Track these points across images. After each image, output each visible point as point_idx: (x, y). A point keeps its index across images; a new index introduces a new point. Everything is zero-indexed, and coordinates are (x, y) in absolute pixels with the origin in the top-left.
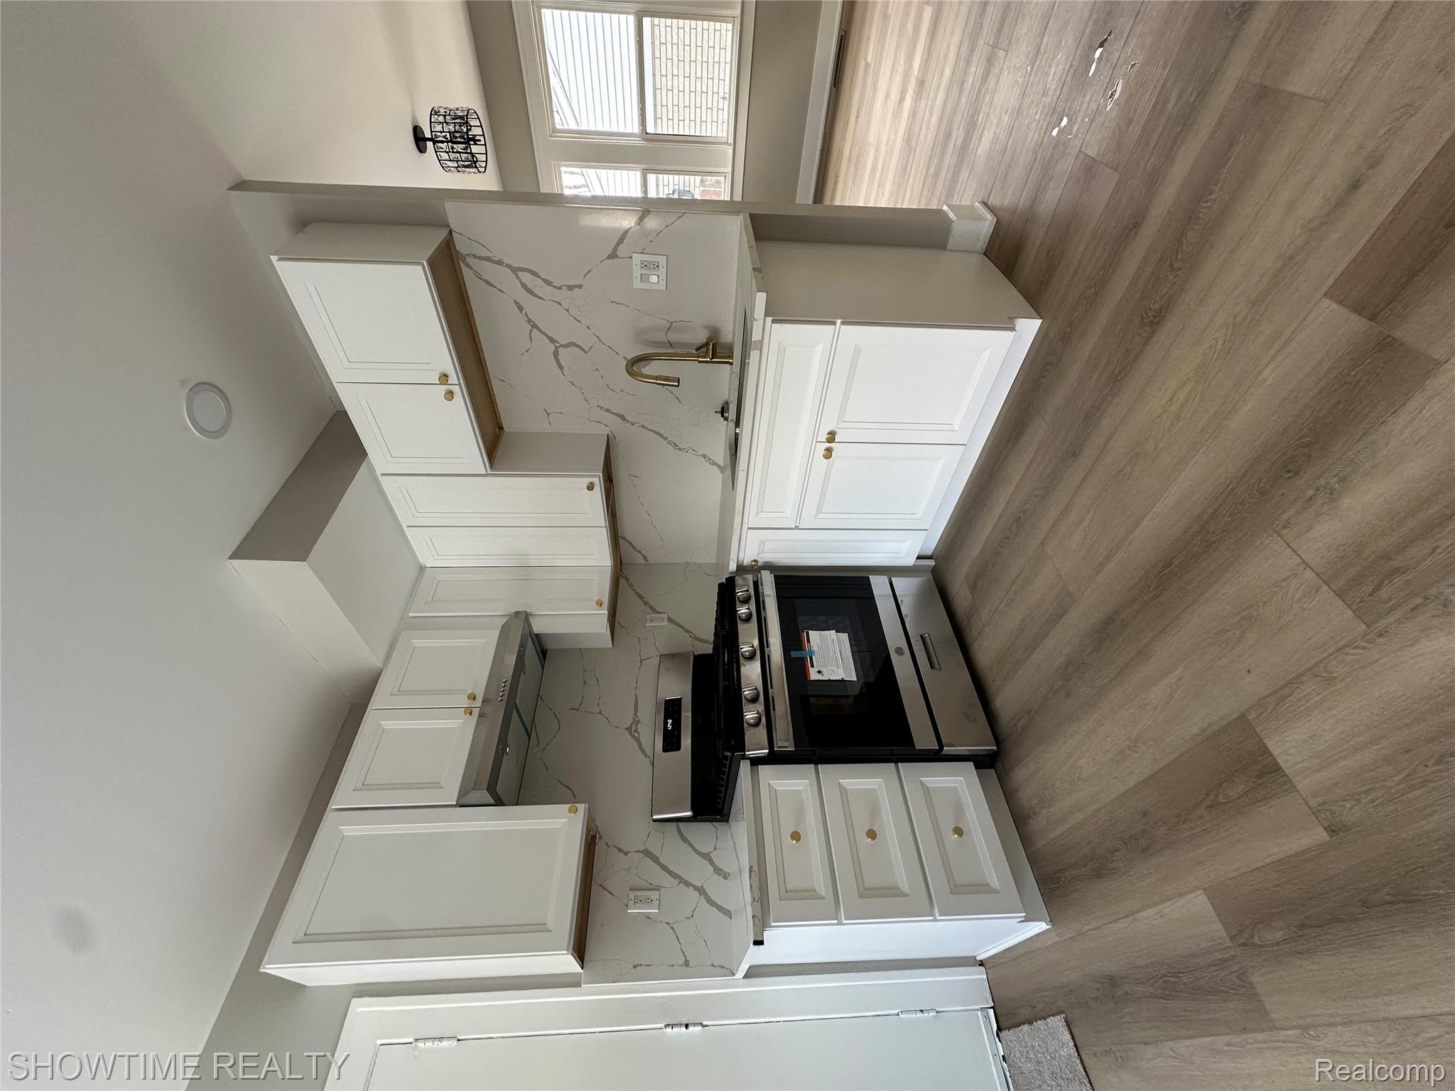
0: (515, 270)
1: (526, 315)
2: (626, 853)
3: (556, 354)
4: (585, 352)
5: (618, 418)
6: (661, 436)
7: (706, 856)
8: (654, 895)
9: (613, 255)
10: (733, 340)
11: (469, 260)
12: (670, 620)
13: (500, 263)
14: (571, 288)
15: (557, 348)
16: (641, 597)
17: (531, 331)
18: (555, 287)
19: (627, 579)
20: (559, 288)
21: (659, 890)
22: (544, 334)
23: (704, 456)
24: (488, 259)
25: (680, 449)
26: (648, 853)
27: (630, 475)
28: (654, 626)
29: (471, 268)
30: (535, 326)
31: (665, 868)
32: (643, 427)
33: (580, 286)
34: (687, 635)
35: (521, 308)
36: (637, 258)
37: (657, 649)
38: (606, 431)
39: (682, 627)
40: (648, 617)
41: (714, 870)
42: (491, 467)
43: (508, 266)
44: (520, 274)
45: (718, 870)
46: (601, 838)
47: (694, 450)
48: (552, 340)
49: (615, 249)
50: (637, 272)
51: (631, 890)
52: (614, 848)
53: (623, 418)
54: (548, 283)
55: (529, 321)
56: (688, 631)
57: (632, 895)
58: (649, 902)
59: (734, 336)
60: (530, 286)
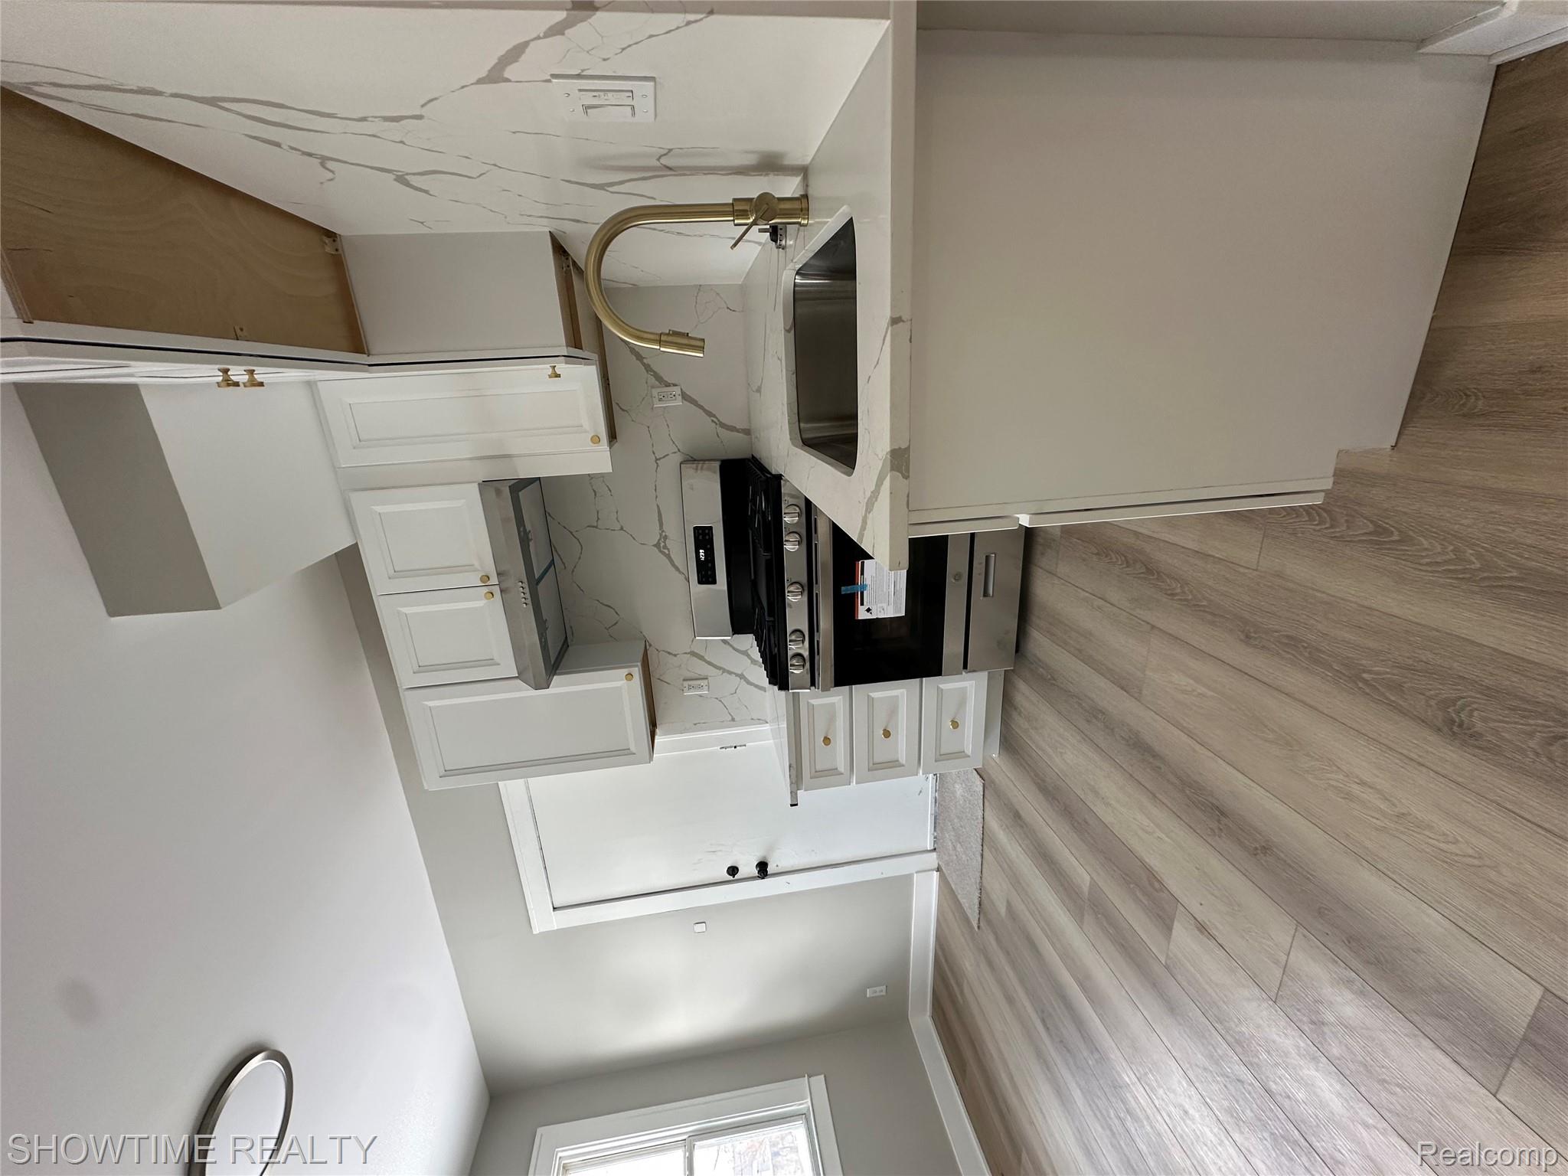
2: (675, 655)
8: (703, 683)
12: (684, 397)
21: (707, 679)
26: (693, 654)
28: (665, 408)
31: (709, 663)
34: (709, 419)
37: (674, 443)
39: (701, 407)
46: (650, 645)
51: (684, 680)
52: (664, 652)
56: (709, 414)
57: (686, 684)
58: (701, 687)
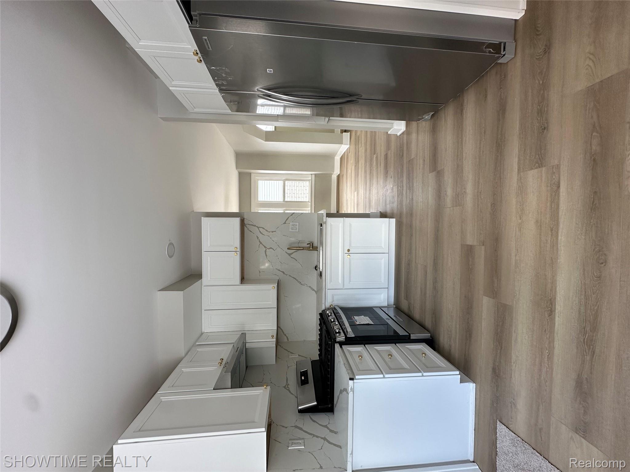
0: (258, 228)
1: (259, 240)
2: (286, 428)
3: (266, 251)
4: (274, 250)
5: (282, 273)
6: (296, 279)
7: (326, 426)
8: (301, 441)
9: (285, 223)
10: (317, 245)
11: (247, 225)
12: (299, 355)
13: (255, 226)
14: (272, 232)
15: (266, 249)
16: (286, 350)
17: (260, 244)
18: (268, 232)
19: (280, 346)
20: (270, 232)
21: (303, 439)
22: (263, 245)
23: (310, 287)
24: (252, 225)
25: (302, 284)
26: (296, 427)
27: (284, 296)
28: (293, 357)
29: (247, 227)
30: (261, 243)
31: (306, 432)
32: (290, 276)
33: (275, 231)
35: (258, 238)
36: (291, 223)
38: (278, 278)
39: (304, 357)
40: (290, 355)
41: (330, 431)
42: (241, 283)
43: (257, 227)
44: (259, 228)
45: (331, 431)
46: (273, 423)
47: (306, 285)
48: (265, 247)
49: (286, 221)
50: (291, 227)
51: (289, 440)
52: (279, 426)
53: (283, 273)
54: (267, 231)
55: (260, 241)
57: (290, 442)
58: (299, 444)
59: (317, 244)
60: (262, 232)
